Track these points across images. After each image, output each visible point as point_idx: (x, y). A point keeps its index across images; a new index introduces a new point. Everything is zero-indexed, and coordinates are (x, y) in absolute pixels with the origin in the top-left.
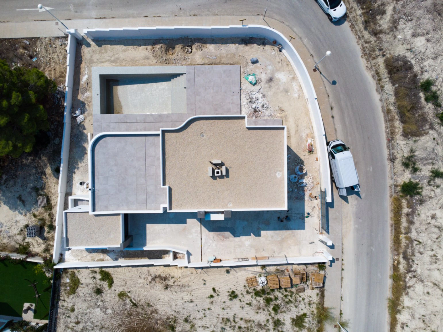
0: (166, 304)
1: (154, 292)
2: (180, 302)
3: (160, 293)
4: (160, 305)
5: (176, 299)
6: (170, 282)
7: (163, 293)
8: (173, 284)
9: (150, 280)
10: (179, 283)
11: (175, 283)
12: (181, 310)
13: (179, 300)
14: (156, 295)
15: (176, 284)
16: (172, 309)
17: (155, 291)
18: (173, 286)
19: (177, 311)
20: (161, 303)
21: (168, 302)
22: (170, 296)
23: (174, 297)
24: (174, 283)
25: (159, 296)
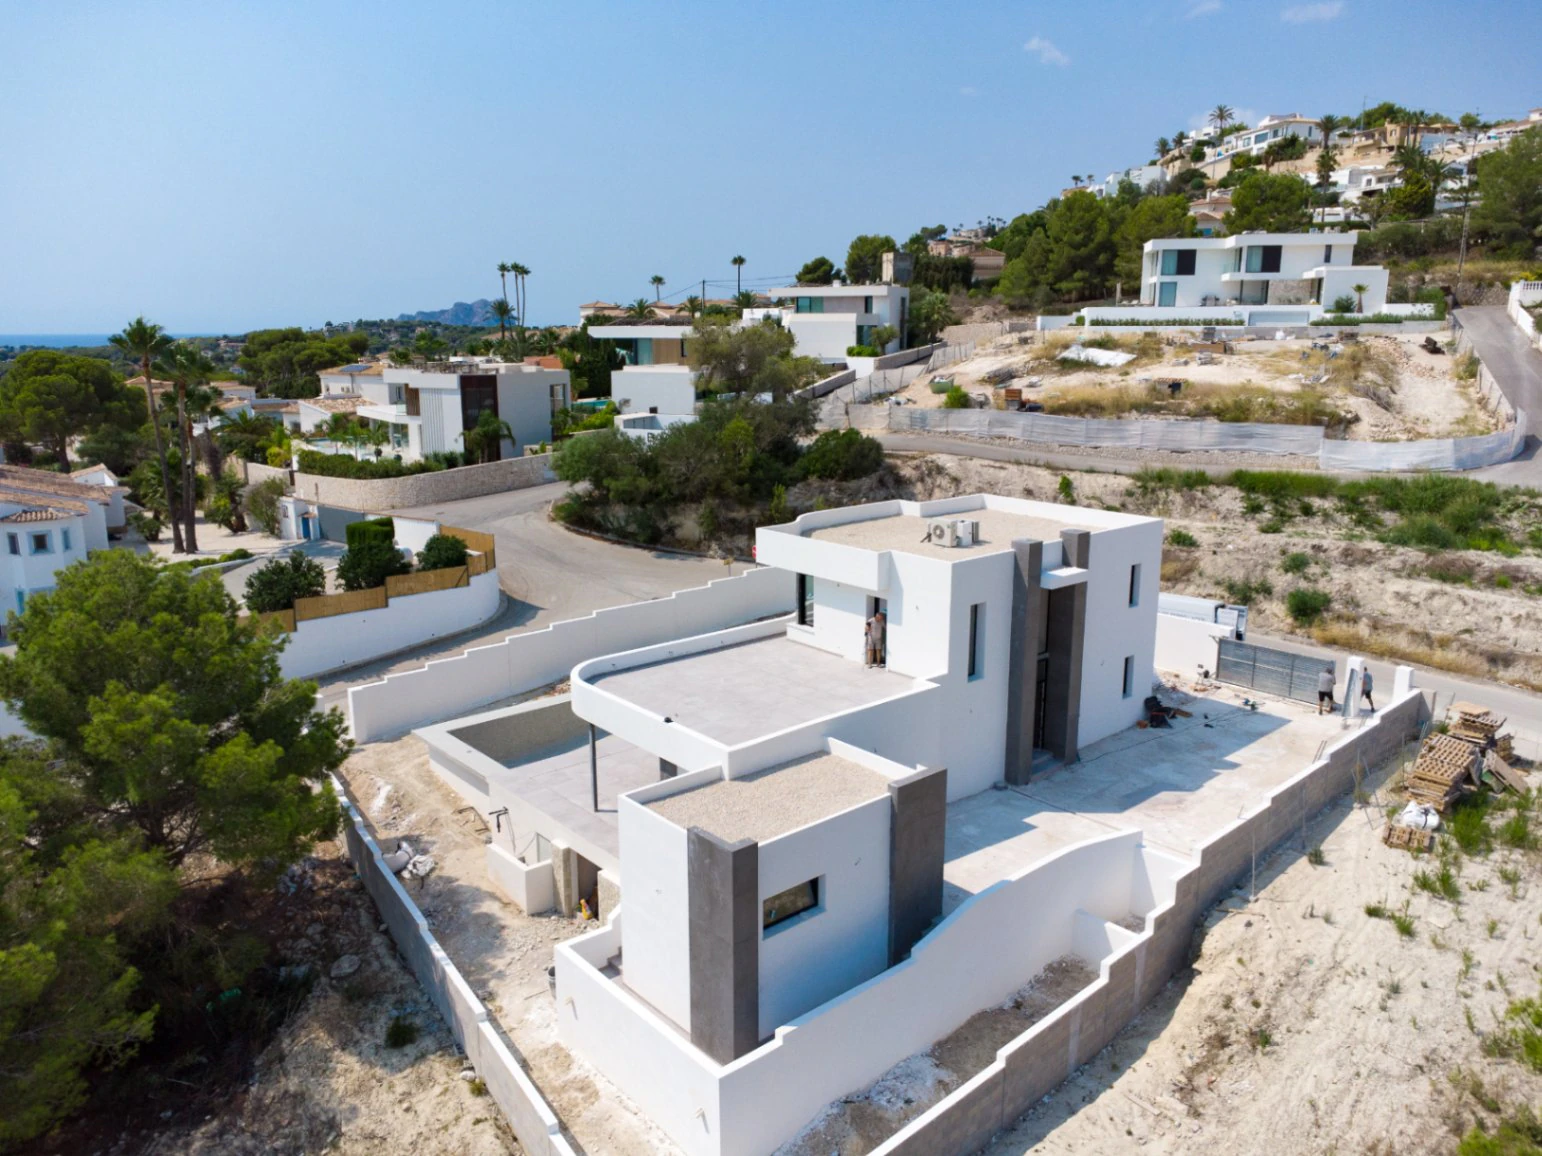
0: (1354, 1091)
1: (1260, 1114)
2: (1374, 1028)
3: (1275, 1088)
4: (1350, 1123)
5: (1349, 1035)
6: (1248, 1017)
7: (1286, 1070)
8: (1261, 1012)
9: (1182, 1108)
10: (1269, 981)
11: (1262, 1000)
12: (1421, 1045)
13: (1360, 1024)
14: (1280, 1112)
15: (1263, 997)
16: (1399, 1079)
17: (1253, 1108)
18: (1273, 1014)
19: (1422, 1062)
20: (1343, 1113)
21: (1347, 1072)
22: (1320, 1048)
23: (1333, 1039)
24: (1257, 1004)
25: (1294, 1102)
